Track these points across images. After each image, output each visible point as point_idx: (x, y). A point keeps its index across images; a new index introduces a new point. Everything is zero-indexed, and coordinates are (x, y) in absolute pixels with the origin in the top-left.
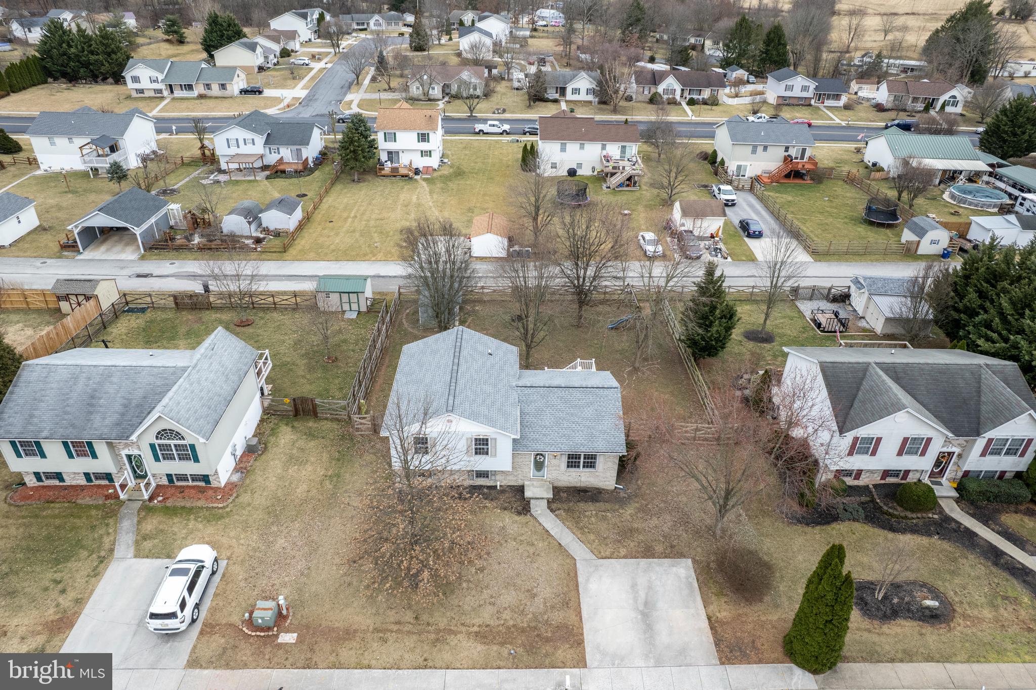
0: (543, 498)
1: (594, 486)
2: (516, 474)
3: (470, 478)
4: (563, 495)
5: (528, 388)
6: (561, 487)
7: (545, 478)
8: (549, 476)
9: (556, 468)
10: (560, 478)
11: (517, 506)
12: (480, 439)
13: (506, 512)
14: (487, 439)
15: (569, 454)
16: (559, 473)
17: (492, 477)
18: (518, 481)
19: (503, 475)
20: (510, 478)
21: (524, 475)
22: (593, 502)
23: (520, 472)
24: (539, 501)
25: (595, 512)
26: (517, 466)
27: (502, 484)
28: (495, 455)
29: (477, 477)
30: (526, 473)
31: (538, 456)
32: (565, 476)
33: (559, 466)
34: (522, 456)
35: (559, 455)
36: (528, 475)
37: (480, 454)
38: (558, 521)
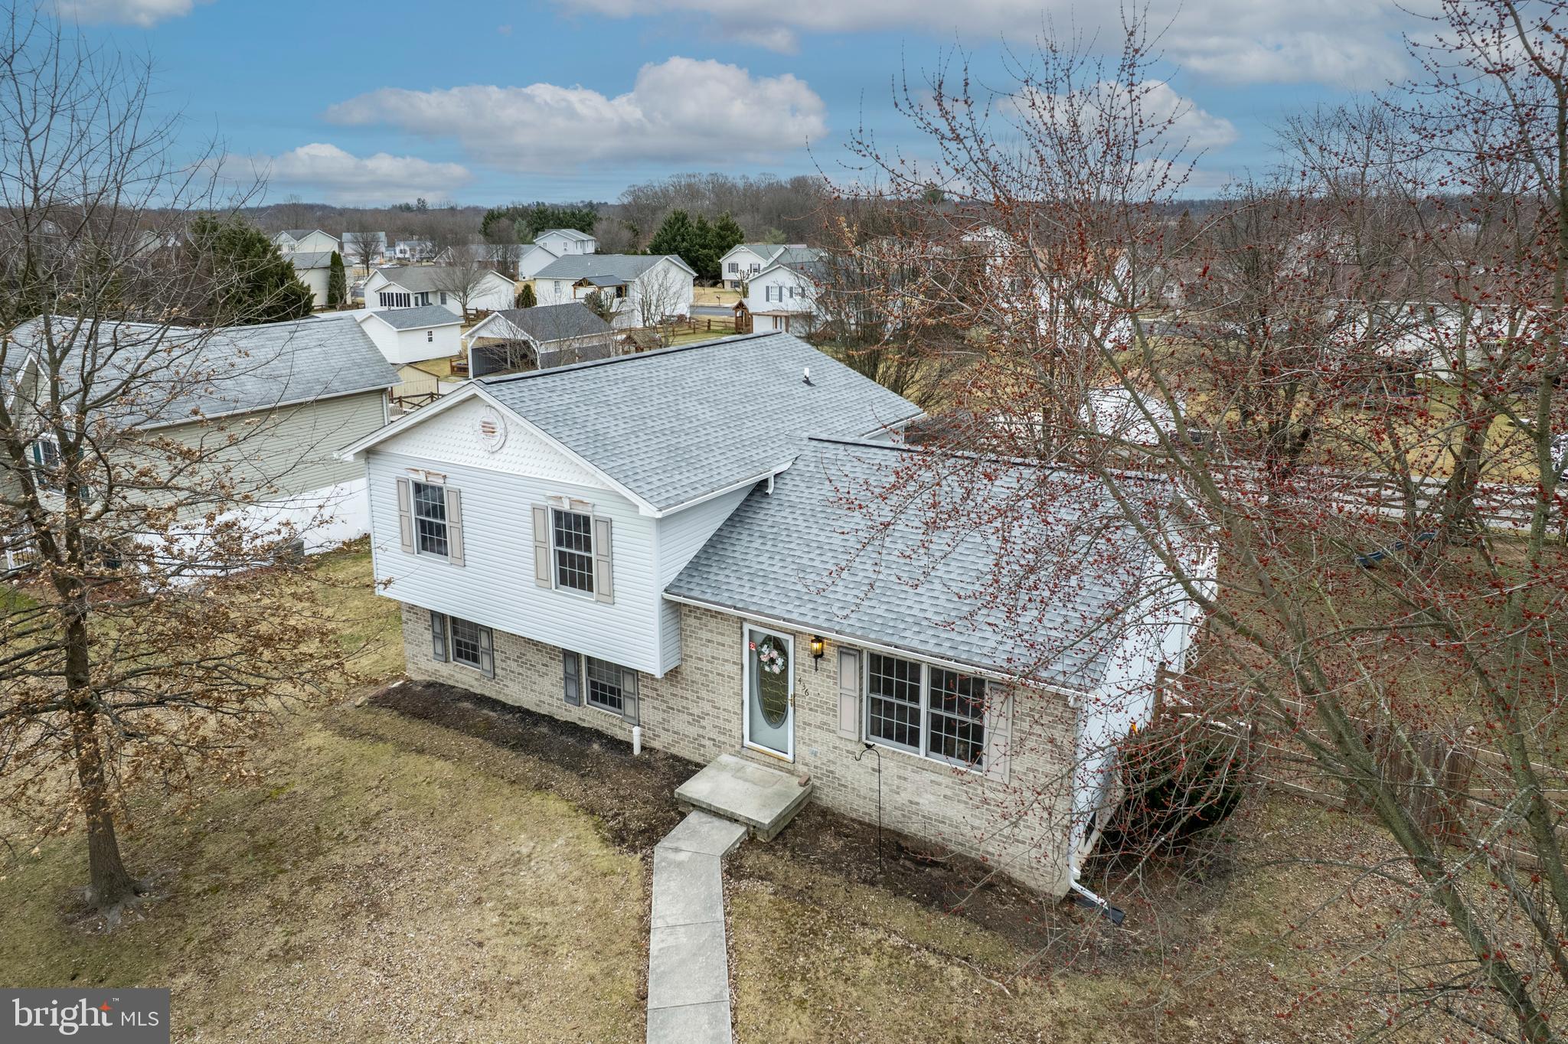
1: (973, 855)
2: (696, 711)
3: (572, 692)
4: (830, 842)
5: (841, 447)
6: (844, 817)
7: (789, 757)
8: (803, 750)
9: (825, 718)
10: (839, 771)
11: (636, 815)
12: (567, 514)
13: (583, 818)
14: (587, 519)
15: (875, 658)
16: (835, 748)
17: (629, 707)
18: (704, 746)
19: (657, 703)
20: (679, 722)
21: (720, 723)
22: (927, 905)
23: (708, 707)
24: (717, 822)
25: (900, 942)
26: (697, 677)
27: (656, 744)
28: (611, 594)
29: (594, 697)
30: (726, 715)
31: (765, 649)
32: (861, 770)
33: (833, 710)
34: (711, 631)
35: (830, 652)
36: (734, 726)
37: (573, 585)
38: (720, 914)
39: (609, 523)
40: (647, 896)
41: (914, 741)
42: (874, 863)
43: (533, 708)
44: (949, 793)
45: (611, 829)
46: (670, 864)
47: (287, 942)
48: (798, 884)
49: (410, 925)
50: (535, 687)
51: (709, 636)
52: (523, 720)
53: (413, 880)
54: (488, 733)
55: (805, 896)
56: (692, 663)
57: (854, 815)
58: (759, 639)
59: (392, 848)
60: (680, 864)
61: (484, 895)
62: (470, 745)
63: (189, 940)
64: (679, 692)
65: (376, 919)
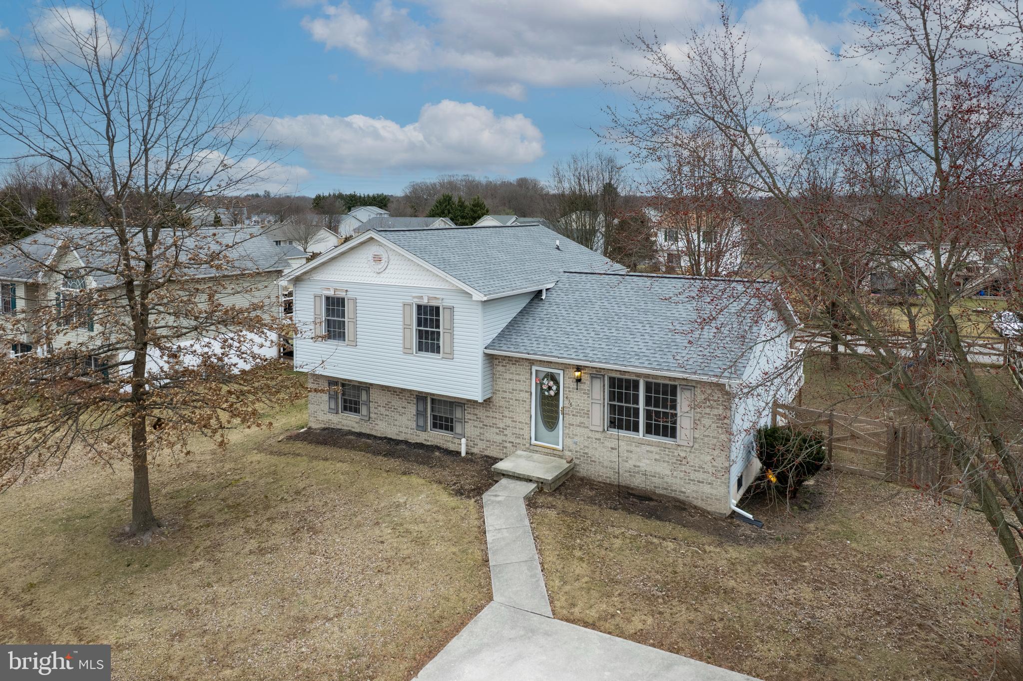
0: (529, 480)
1: (673, 495)
2: (501, 425)
3: (421, 423)
4: (587, 492)
5: (584, 275)
6: (594, 481)
7: (560, 447)
8: (569, 442)
9: (582, 420)
10: (591, 452)
11: (468, 483)
12: (426, 307)
13: (435, 486)
14: (438, 308)
15: (612, 380)
16: (588, 438)
17: (458, 428)
18: (506, 447)
19: (476, 423)
20: (491, 434)
21: (517, 431)
22: (649, 517)
23: (508, 422)
24: (519, 483)
25: (635, 533)
26: (503, 403)
27: (475, 450)
28: (452, 353)
29: (435, 426)
30: (521, 426)
31: (545, 381)
32: (604, 450)
33: (587, 414)
34: (512, 373)
35: (586, 378)
36: (525, 432)
37: (427, 350)
38: (527, 522)
39: (452, 309)
40: (481, 518)
41: (636, 429)
42: (615, 500)
43: (394, 437)
44: (658, 457)
45: (453, 490)
46: (493, 502)
47: (259, 547)
48: (570, 510)
49: (336, 536)
50: (396, 423)
51: (511, 376)
52: (389, 443)
53: (334, 516)
54: (367, 449)
55: (576, 515)
56: (500, 395)
57: (600, 479)
58: (541, 376)
59: (317, 503)
60: (499, 502)
61: (380, 521)
62: (357, 456)
63: (197, 547)
64: (491, 414)
65: (314, 534)
